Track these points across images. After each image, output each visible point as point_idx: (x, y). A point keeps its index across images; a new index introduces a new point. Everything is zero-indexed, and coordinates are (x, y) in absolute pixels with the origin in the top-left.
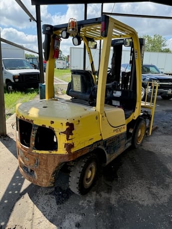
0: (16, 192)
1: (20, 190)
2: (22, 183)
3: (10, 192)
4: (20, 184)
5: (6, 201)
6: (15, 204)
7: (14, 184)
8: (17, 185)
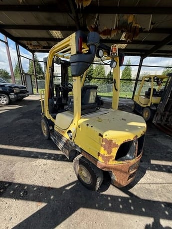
0: (130, 201)
1: (127, 198)
2: (118, 197)
3: (132, 208)
4: (120, 200)
5: (144, 210)
6: (142, 200)
7: (121, 206)
8: (121, 203)
